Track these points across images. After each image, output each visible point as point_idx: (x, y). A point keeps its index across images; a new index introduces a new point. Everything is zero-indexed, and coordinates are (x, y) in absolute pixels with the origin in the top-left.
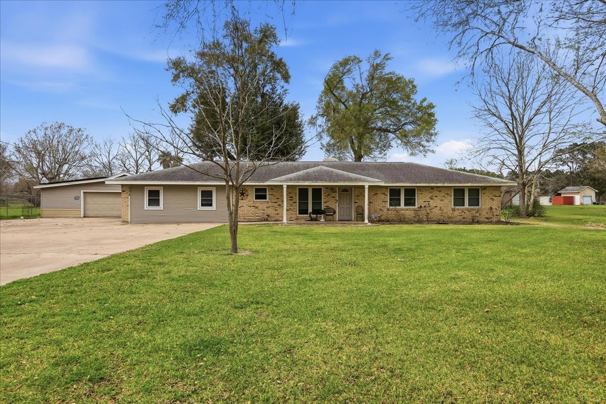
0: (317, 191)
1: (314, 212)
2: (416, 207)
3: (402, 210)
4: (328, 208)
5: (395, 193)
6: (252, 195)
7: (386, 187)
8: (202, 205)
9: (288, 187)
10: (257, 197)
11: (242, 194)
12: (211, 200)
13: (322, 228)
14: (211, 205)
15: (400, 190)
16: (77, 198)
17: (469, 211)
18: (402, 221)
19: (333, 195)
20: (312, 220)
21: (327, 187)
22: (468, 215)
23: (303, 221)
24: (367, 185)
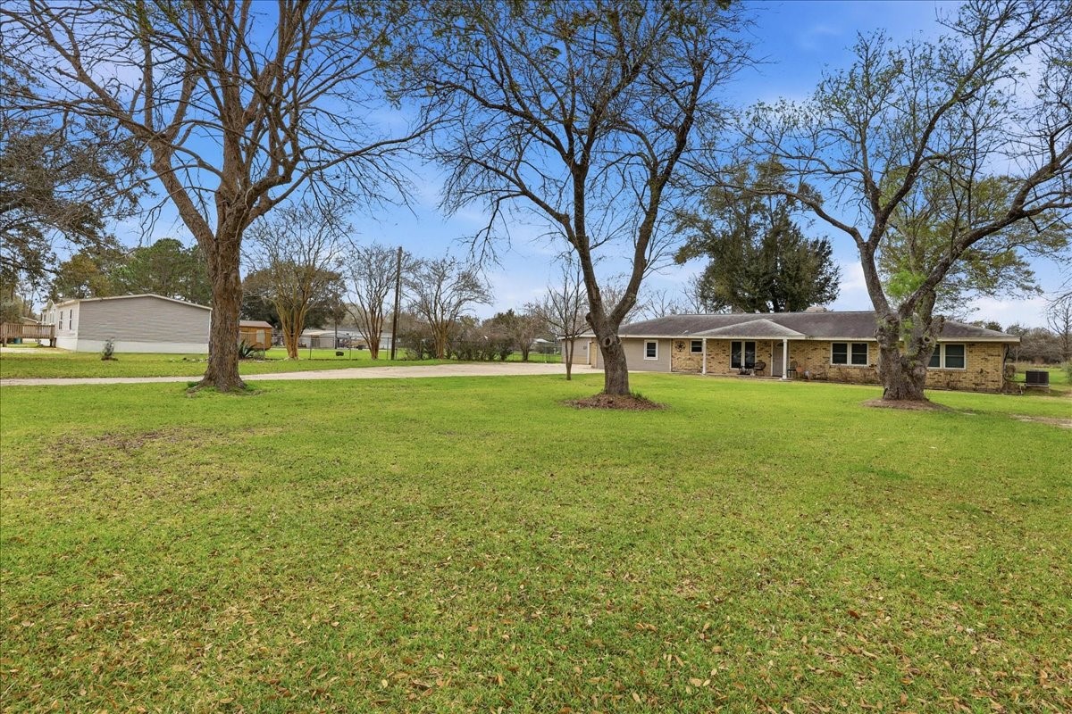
0: (750, 345)
1: (747, 366)
2: (868, 364)
3: (848, 367)
4: (760, 361)
5: (839, 349)
6: (688, 348)
7: (829, 342)
8: (648, 355)
9: (708, 340)
10: (694, 350)
11: (680, 346)
12: (654, 352)
13: (752, 382)
14: (654, 356)
15: (846, 345)
16: (585, 348)
17: (947, 373)
18: (846, 379)
19: (767, 349)
20: (742, 373)
21: (760, 341)
22: (943, 378)
23: (735, 374)
24: (785, 340)
